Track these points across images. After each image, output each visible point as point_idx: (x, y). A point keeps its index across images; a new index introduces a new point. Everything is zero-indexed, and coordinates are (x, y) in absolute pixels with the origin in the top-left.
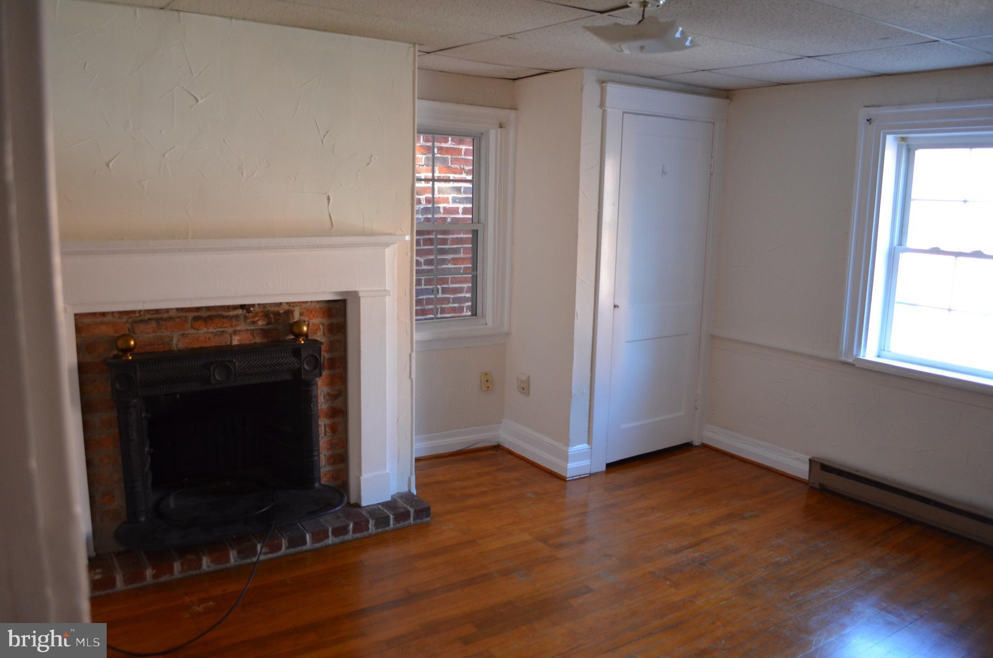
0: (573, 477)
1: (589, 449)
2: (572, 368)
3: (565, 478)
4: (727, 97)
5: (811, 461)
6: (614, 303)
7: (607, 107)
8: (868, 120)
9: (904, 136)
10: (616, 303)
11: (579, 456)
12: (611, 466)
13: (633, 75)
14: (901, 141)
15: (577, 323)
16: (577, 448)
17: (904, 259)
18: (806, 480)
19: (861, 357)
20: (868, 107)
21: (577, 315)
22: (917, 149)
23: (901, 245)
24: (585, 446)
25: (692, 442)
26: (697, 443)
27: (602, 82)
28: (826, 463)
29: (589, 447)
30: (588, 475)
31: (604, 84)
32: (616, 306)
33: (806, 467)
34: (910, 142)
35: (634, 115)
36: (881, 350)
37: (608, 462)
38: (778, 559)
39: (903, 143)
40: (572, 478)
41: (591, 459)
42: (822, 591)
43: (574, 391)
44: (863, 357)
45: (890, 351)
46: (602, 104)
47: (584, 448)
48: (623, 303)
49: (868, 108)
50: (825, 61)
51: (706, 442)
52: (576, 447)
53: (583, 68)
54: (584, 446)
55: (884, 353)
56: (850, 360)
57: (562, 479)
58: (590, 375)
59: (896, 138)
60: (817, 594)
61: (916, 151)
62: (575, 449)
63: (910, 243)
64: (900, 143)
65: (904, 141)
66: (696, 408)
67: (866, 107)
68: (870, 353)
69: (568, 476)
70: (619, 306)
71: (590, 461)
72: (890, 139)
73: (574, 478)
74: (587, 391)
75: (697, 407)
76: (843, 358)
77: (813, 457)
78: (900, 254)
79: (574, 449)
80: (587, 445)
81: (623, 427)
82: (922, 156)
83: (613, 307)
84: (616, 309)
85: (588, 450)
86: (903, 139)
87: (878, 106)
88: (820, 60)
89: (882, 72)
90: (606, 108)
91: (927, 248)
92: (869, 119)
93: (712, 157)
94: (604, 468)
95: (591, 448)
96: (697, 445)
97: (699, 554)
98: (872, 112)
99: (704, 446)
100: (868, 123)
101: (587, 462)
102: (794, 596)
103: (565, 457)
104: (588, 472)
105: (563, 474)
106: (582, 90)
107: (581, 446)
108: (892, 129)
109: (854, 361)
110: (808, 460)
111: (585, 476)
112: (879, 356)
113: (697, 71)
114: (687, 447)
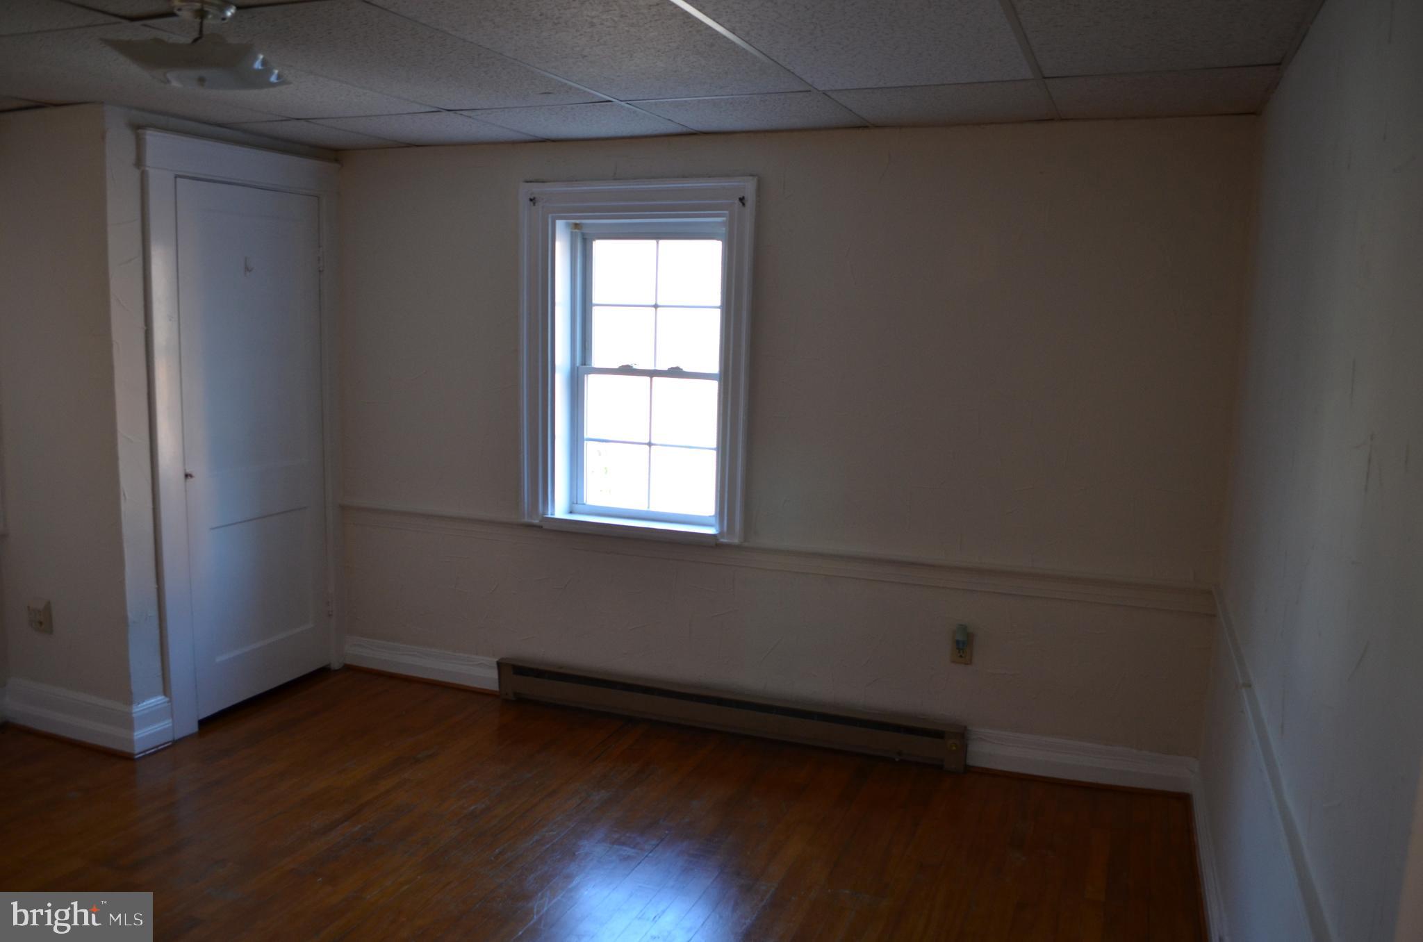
0: (144, 752)
1: (168, 702)
2: (124, 579)
3: (134, 755)
4: (337, 160)
5: (501, 665)
6: (185, 470)
7: (149, 167)
8: (531, 200)
9: (578, 221)
10: (188, 471)
11: (153, 716)
12: (205, 723)
13: (190, 119)
14: (575, 229)
15: (126, 507)
16: (147, 705)
17: (593, 383)
18: (496, 691)
19: (550, 516)
20: (531, 182)
21: (124, 495)
22: (594, 240)
23: (585, 365)
24: (160, 699)
25: (329, 665)
26: (336, 665)
27: (138, 128)
28: (520, 664)
29: (167, 699)
30: (170, 744)
31: (140, 131)
32: (187, 476)
33: (494, 674)
34: (585, 230)
35: (195, 181)
36: (573, 503)
37: (201, 717)
38: (473, 808)
39: (577, 230)
40: (143, 754)
41: (172, 717)
42: (536, 838)
43: (131, 615)
44: (552, 515)
45: (584, 504)
46: (139, 162)
47: (159, 703)
48: (201, 470)
49: (529, 184)
50: (470, 117)
51: (348, 662)
52: (145, 703)
53: (102, 103)
54: (158, 700)
55: (577, 507)
56: (536, 521)
57: (127, 757)
58: (156, 586)
59: (568, 225)
60: (531, 842)
61: (594, 242)
62: (144, 706)
63: (597, 361)
64: (574, 231)
65: (578, 229)
66: (330, 615)
67: (527, 182)
68: (560, 509)
69: (137, 750)
70: (194, 474)
71: (170, 721)
72: (560, 226)
73: (148, 753)
74: (153, 612)
75: (330, 613)
76: (526, 520)
77: (502, 659)
78: (586, 376)
79: (139, 709)
80: (163, 697)
81: (219, 659)
82: (601, 248)
83: (182, 476)
84: (189, 480)
85: (166, 704)
86: (576, 226)
87: (543, 182)
88: (465, 116)
89: (546, 137)
90: (147, 169)
91: (616, 366)
92: (532, 198)
93: (320, 247)
94: (194, 728)
95: (170, 701)
96: (337, 668)
97: (360, 826)
98: (536, 189)
99: (348, 669)
100: (532, 203)
101: (167, 724)
102: (500, 853)
103: (128, 722)
104: (170, 739)
105: (126, 749)
106: (103, 138)
107: (153, 701)
108: (563, 213)
109: (541, 521)
110: (495, 663)
111: (166, 745)
112: (571, 512)
113: (289, 119)
114: (322, 673)
